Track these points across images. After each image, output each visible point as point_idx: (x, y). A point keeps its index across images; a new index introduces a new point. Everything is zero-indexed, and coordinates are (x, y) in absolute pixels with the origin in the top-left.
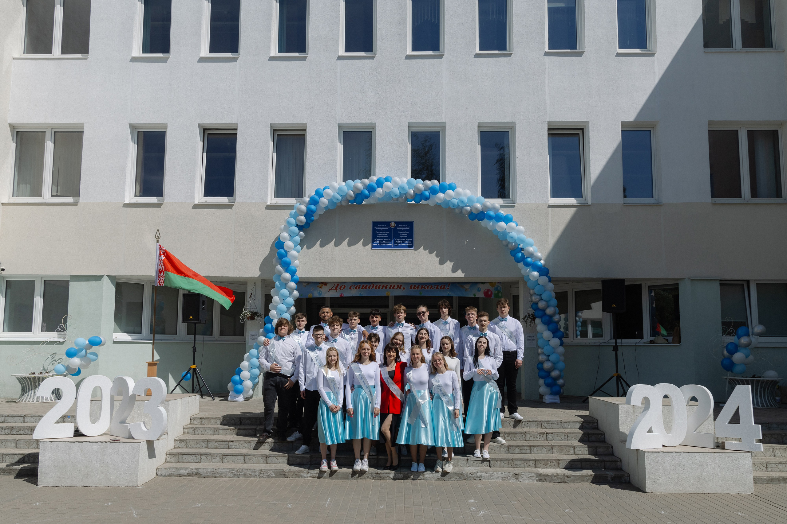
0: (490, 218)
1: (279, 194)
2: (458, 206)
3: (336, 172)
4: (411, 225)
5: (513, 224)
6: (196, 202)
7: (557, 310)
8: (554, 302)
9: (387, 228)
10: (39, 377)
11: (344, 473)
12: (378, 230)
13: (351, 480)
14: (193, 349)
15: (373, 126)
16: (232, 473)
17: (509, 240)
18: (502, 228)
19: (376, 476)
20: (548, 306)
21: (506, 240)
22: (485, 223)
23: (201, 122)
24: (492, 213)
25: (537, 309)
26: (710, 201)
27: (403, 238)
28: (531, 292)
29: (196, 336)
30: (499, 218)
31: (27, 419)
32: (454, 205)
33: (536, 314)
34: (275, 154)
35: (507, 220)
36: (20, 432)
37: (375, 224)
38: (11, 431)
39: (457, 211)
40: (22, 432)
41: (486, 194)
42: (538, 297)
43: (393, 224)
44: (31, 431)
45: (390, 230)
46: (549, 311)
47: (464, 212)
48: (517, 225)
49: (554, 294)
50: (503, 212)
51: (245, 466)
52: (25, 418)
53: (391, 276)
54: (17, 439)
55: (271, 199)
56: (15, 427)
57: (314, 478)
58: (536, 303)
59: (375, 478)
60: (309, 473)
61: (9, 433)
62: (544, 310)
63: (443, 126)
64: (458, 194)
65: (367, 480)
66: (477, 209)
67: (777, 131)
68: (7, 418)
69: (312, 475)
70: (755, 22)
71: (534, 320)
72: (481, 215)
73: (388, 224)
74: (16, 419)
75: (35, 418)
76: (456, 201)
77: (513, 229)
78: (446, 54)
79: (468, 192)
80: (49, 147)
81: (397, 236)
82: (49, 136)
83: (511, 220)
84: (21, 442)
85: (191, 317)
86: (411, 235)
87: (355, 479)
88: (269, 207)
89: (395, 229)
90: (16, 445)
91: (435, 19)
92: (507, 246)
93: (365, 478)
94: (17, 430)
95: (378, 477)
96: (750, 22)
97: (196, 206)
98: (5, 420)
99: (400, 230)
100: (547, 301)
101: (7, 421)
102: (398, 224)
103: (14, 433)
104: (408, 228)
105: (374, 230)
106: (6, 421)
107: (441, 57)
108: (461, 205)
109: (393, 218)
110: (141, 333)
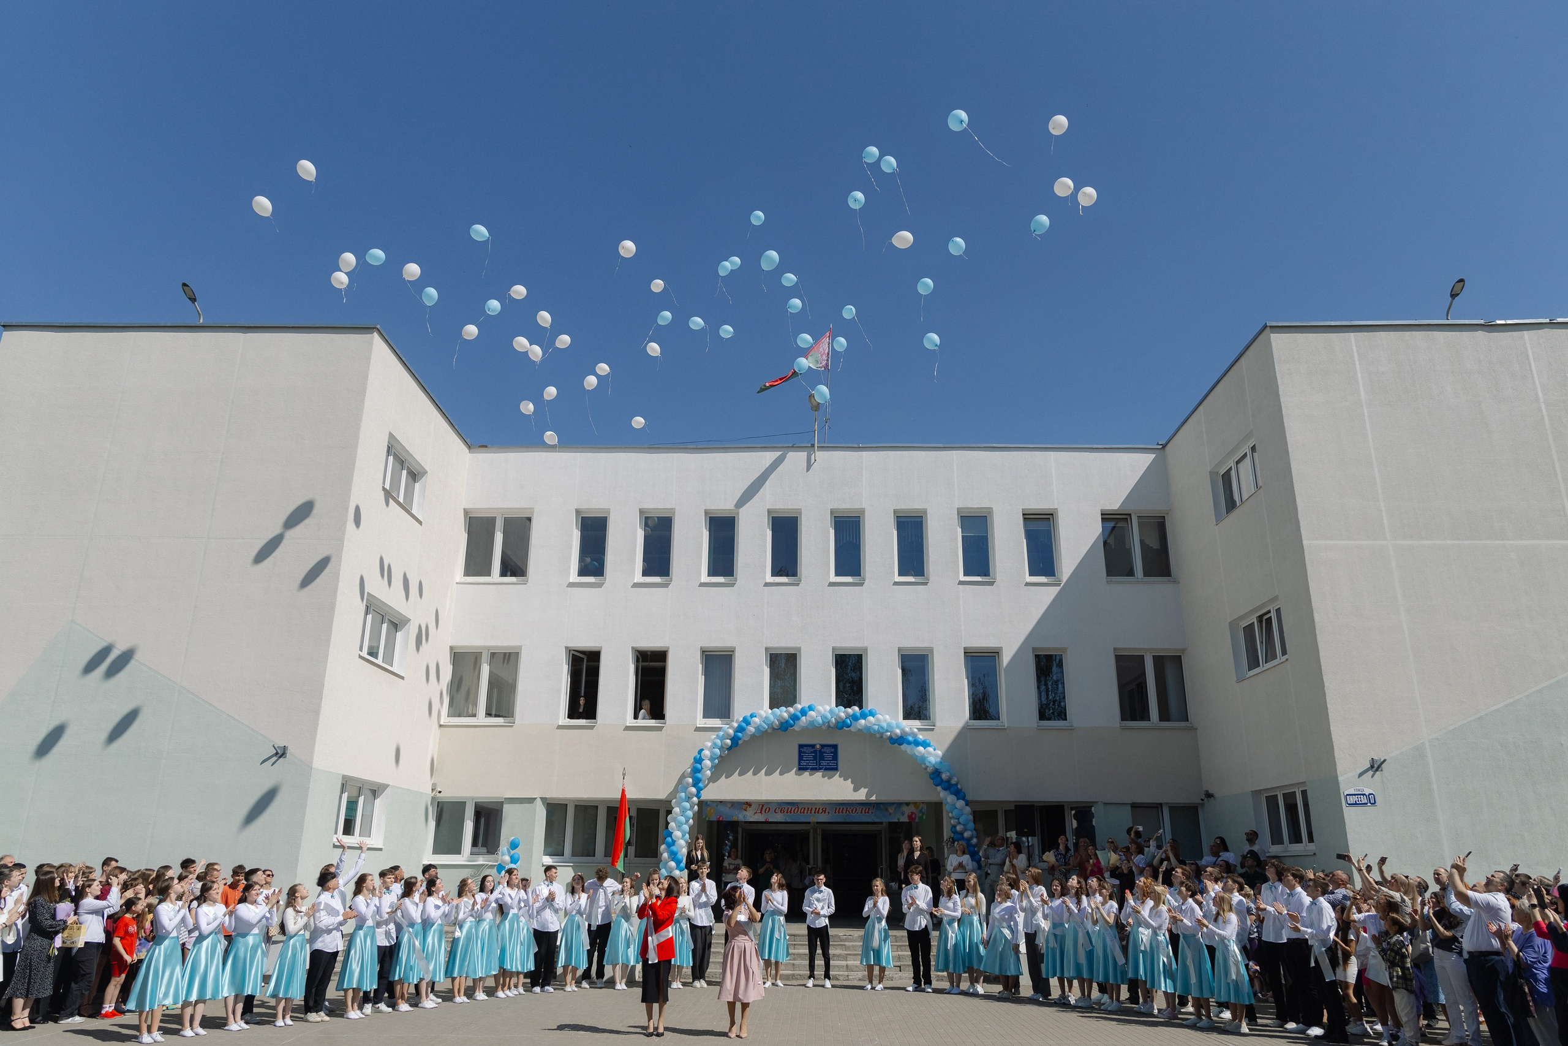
0: (909, 743)
1: (707, 714)
2: (878, 731)
3: (763, 695)
4: (835, 747)
5: (930, 749)
6: (628, 725)
7: (975, 833)
8: (971, 825)
9: (812, 750)
12: (804, 753)
15: (799, 649)
17: (927, 764)
18: (920, 753)
20: (965, 830)
21: (925, 764)
22: (904, 747)
23: (634, 646)
24: (911, 739)
25: (955, 832)
26: (1118, 725)
27: (828, 760)
28: (950, 814)
30: (917, 743)
32: (874, 730)
33: (955, 837)
34: (703, 677)
35: (925, 744)
37: (801, 746)
39: (878, 735)
41: (907, 716)
42: (956, 821)
43: (818, 746)
45: (815, 752)
46: (967, 834)
47: (884, 737)
48: (935, 750)
49: (971, 817)
50: (921, 737)
53: (816, 799)
55: (701, 722)
58: (954, 827)
62: (962, 834)
63: (866, 650)
64: (878, 720)
66: (896, 734)
67: (1181, 656)
70: (1159, 548)
71: (954, 843)
72: (899, 740)
73: (813, 746)
76: (876, 727)
77: (930, 753)
78: (866, 582)
79: (887, 717)
80: (485, 670)
81: (822, 758)
82: (485, 657)
83: (929, 745)
86: (835, 757)
88: (698, 729)
89: (820, 751)
91: (856, 540)
92: (926, 769)
96: (1155, 547)
97: (628, 728)
99: (824, 753)
100: (964, 825)
102: (823, 746)
104: (833, 750)
105: (800, 752)
107: (861, 584)
108: (881, 731)
109: (818, 741)
110: (564, 855)
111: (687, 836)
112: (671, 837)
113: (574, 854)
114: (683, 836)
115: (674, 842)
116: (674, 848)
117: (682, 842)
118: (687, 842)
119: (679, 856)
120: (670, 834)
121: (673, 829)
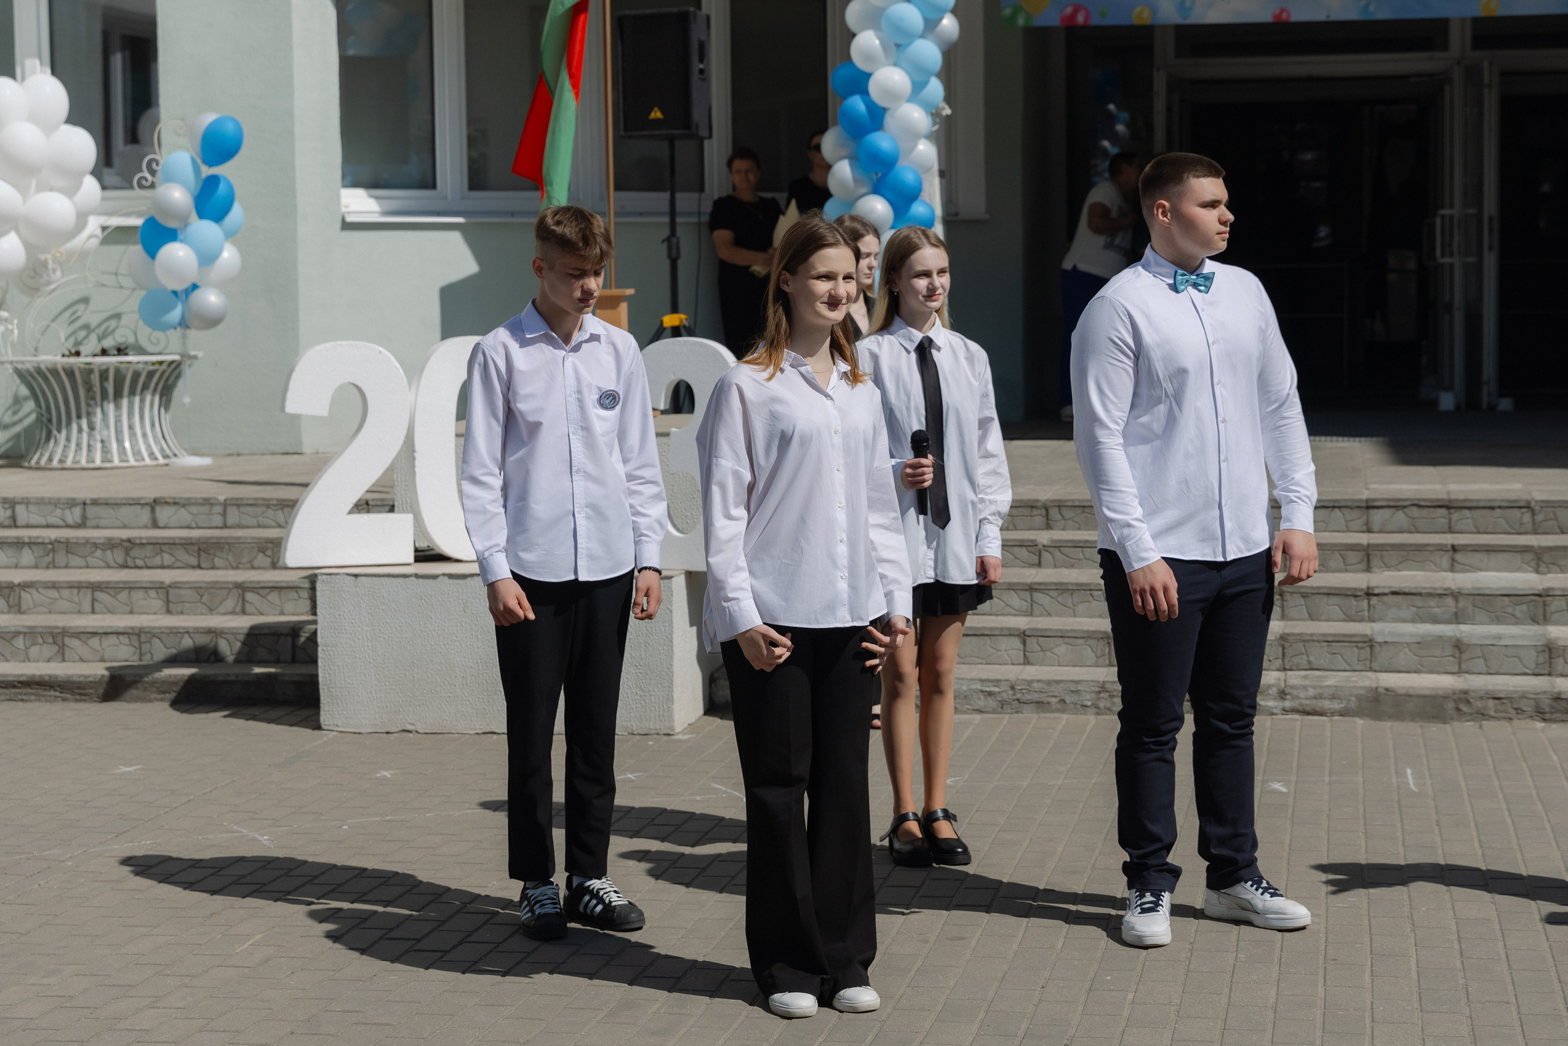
10: (104, 367)
11: (1424, 696)
13: (1456, 724)
14: (669, 249)
16: (990, 694)
19: (1551, 707)
31: (164, 514)
36: (158, 558)
38: (127, 554)
40: (168, 559)
44: (199, 554)
51: (1031, 672)
52: (158, 509)
54: (167, 581)
56: (138, 541)
57: (1308, 714)
59: (1547, 716)
60: (1288, 697)
61: (120, 561)
65: (1516, 722)
68: (91, 511)
69: (1301, 704)
74: (125, 513)
75: (194, 509)
84: (183, 592)
85: (656, 114)
87: (1469, 718)
90: (168, 602)
93: (1506, 715)
94: (148, 551)
95: (1561, 712)
98: (84, 517)
101: (94, 522)
103: (139, 563)
106: (88, 523)
110: (434, 186)
111: (935, 88)
112: (864, 92)
113: (477, 180)
114: (918, 86)
115: (877, 116)
116: (882, 141)
117: (916, 116)
118: (935, 115)
119: (906, 173)
120: (860, 82)
121: (869, 57)
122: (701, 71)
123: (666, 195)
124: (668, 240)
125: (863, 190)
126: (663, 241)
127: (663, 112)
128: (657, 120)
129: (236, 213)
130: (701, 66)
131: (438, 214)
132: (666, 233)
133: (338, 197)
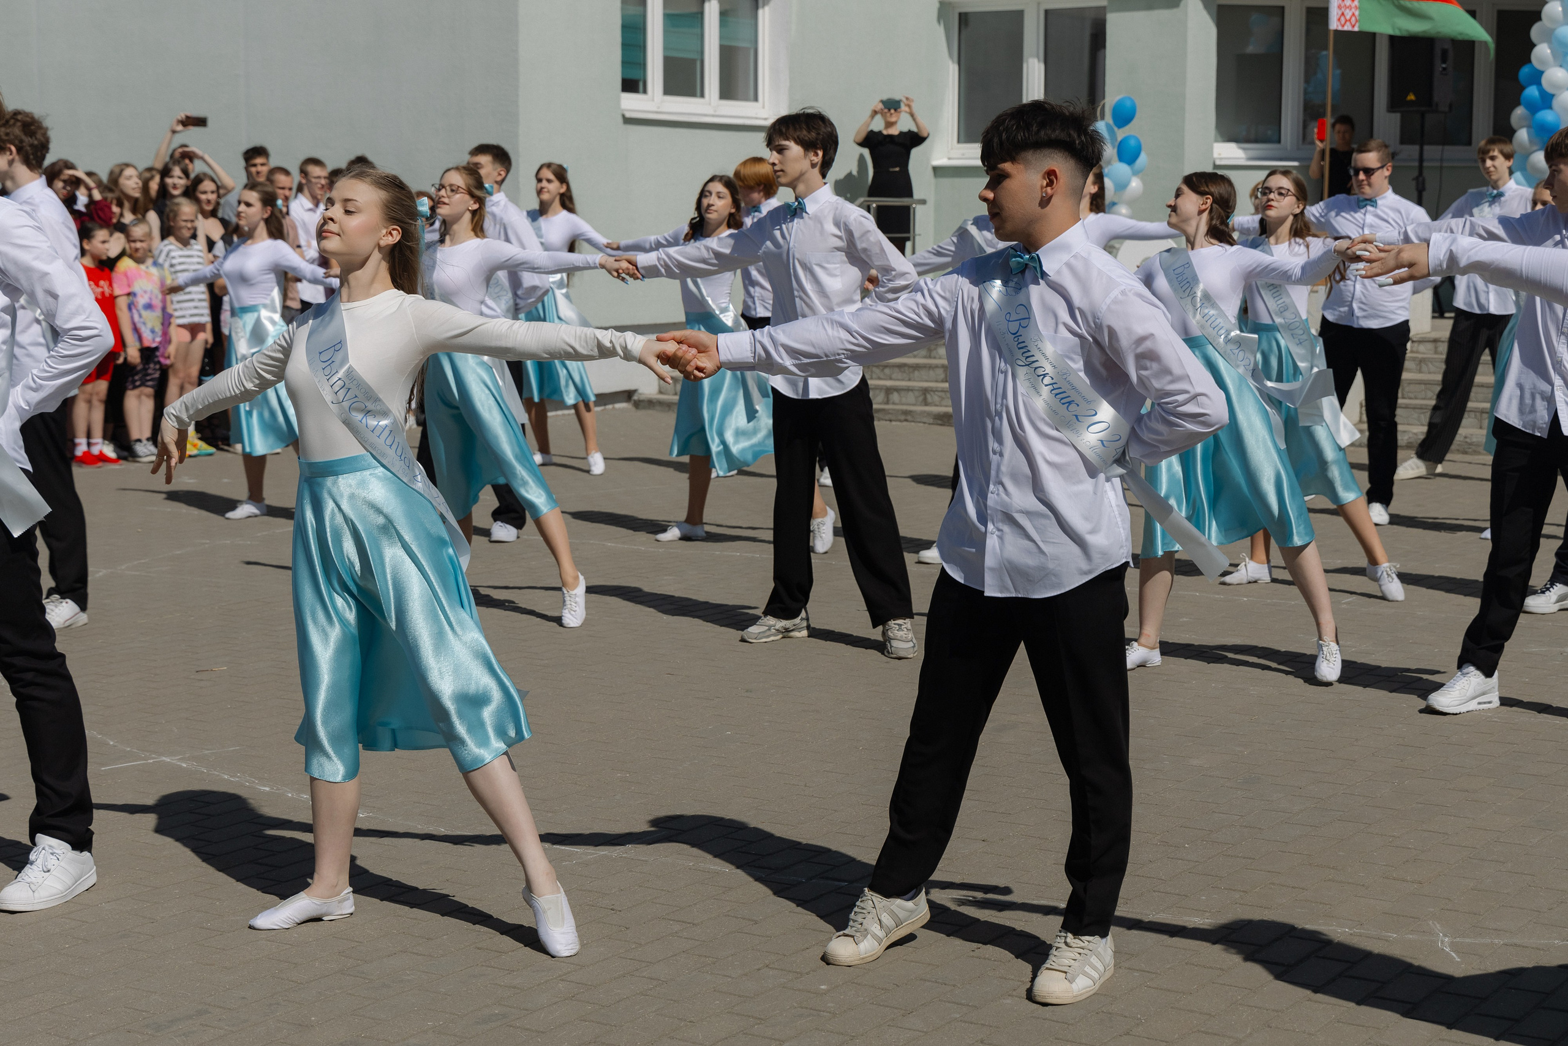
14: (1417, 184)
29: (1426, 148)
85: (1411, 97)
110: (1279, 141)
112: (1539, 83)
115: (1547, 100)
116: (1549, 115)
120: (1537, 77)
121: (1543, 62)
122: (1444, 69)
123: (1417, 148)
124: (1417, 179)
125: (1535, 148)
126: (1413, 179)
127: (1415, 95)
128: (1411, 101)
129: (1143, 159)
130: (1444, 66)
131: (1281, 159)
132: (1416, 173)
133: (1212, 148)
